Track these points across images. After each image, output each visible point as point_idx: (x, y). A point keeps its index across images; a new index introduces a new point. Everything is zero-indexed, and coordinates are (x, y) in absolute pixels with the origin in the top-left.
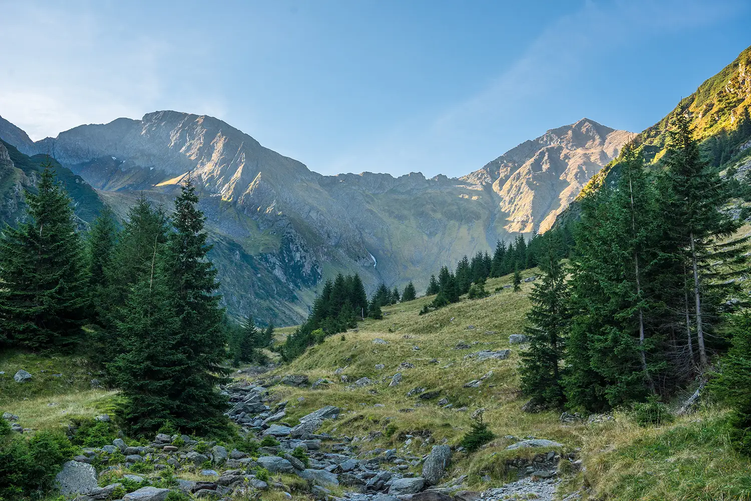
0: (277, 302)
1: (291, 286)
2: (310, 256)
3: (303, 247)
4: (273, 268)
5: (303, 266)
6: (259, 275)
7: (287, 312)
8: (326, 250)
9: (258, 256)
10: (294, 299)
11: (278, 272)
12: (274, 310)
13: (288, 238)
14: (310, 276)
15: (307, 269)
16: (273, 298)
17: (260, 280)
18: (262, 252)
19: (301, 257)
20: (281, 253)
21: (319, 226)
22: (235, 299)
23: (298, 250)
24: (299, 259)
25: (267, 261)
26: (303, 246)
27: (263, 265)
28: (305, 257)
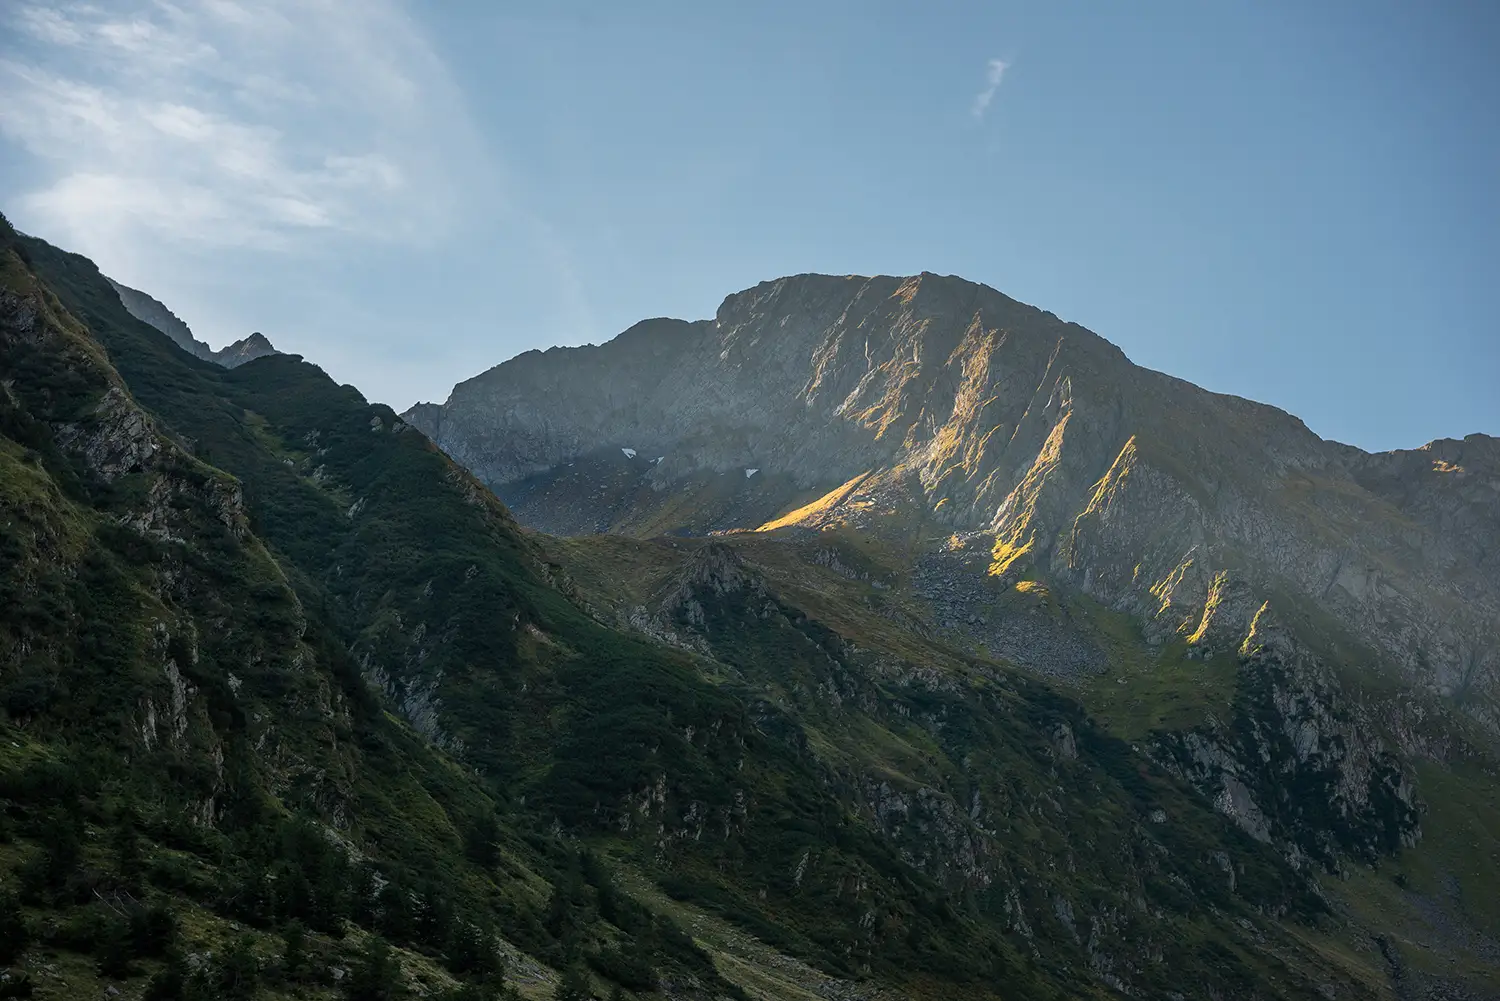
0: (1245, 923)
1: (1295, 858)
2: (1360, 734)
3: (1325, 701)
4: (1214, 787)
5: (1334, 775)
6: (1159, 817)
7: (1293, 964)
8: (1420, 712)
9: (1149, 742)
10: (1312, 911)
11: (1235, 804)
12: (1236, 959)
13: (1261, 669)
14: (1367, 814)
15: (1353, 787)
16: (1224, 905)
17: (1163, 834)
18: (1160, 727)
19: (1323, 743)
20: (1241, 726)
21: (1381, 626)
22: (1065, 912)
23: (1306, 714)
24: (1315, 750)
25: (1184, 758)
26: (1329, 698)
27: (1171, 778)
28: (1338, 740)
